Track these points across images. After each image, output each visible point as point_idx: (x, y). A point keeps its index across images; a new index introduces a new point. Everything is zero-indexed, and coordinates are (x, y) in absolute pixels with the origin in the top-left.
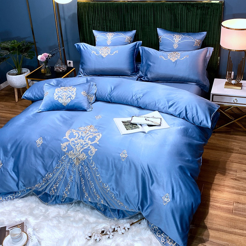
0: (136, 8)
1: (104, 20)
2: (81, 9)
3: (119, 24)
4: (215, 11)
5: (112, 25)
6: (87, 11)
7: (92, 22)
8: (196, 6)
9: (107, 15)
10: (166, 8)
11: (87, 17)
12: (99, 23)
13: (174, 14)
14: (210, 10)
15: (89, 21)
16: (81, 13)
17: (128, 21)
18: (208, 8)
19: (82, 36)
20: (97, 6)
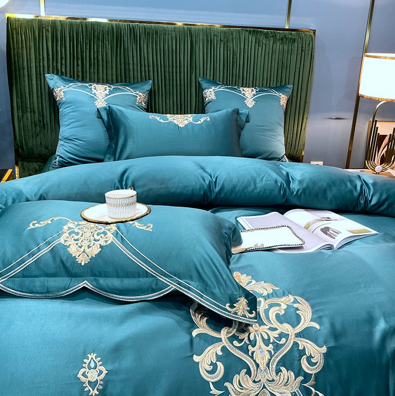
0: (153, 34)
1: (78, 59)
2: (17, 33)
3: (114, 69)
4: (304, 46)
5: (98, 70)
6: (35, 38)
7: (46, 64)
8: (272, 36)
9: (86, 48)
10: (215, 37)
11: (33, 51)
12: (64, 66)
13: (232, 49)
14: (296, 44)
15: (40, 62)
16: (18, 43)
17: (135, 62)
18: (294, 41)
19: (17, 97)
20: (62, 26)
